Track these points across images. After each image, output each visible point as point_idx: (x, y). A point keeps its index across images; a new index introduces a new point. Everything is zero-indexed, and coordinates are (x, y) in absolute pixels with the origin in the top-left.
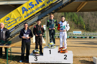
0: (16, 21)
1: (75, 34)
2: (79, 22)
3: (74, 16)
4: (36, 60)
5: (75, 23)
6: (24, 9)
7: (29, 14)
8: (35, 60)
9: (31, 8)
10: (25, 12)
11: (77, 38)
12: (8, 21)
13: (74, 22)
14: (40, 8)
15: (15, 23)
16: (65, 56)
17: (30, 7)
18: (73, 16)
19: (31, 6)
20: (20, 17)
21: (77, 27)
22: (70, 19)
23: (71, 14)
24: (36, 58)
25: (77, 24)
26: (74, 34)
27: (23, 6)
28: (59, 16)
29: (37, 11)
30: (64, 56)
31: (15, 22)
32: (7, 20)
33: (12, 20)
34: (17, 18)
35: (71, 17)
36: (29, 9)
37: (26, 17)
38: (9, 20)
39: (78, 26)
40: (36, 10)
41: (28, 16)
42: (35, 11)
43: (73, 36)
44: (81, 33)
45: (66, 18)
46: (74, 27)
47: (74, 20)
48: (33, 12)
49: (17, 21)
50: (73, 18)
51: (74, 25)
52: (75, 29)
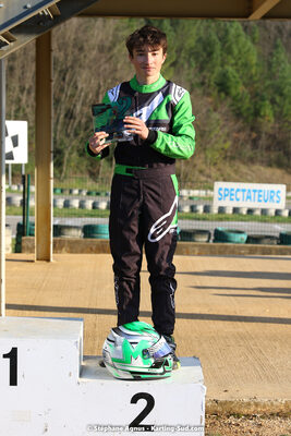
1: (229, 211)
2: (273, 102)
3: (229, 51)
5: (238, 115)
11: (249, 239)
13: (229, 101)
16: (143, 403)
18: (218, 46)
21: (255, 143)
22: (190, 71)
23: (202, 33)
25: (247, 118)
26: (221, 210)
28: (95, 41)
30: (135, 400)
35: (203, 55)
39: (263, 142)
44: (281, 205)
46: (228, 145)
47: (223, 86)
50: (218, 69)
51: (226, 130)
52: (232, 158)
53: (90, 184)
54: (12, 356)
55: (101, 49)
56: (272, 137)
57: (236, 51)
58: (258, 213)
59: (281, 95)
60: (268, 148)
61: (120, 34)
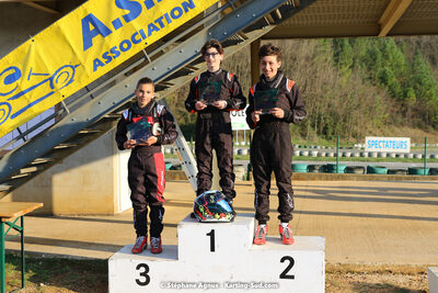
0: (52, 87)
1: (384, 156)
2: (415, 88)
3: (386, 57)
4: (143, 279)
5: (393, 96)
6: (92, 28)
7: (118, 49)
8: (138, 281)
9: (127, 19)
10: (97, 40)
11: (389, 172)
12: (13, 85)
13: (387, 88)
14: (169, 22)
15: (47, 96)
16: (287, 262)
17: (118, 13)
18: (380, 56)
19: (127, 12)
20: (73, 68)
22: (362, 71)
23: (370, 47)
24: (143, 270)
25: (399, 98)
27: (85, 10)
28: (303, 55)
29: (157, 36)
30: (282, 260)
31: (49, 90)
32: (9, 80)
33: (34, 80)
34: (57, 72)
35: (371, 60)
36: (117, 24)
37: (102, 65)
38: (18, 81)
39: (409, 112)
40: (152, 27)
41: (110, 59)
42: (144, 37)
43: (365, 165)
44: (408, 150)
45: (345, 69)
47: (383, 79)
48: (136, 42)
49: (58, 86)
50: (380, 69)
51: (385, 106)
52: (390, 123)
53: (301, 141)
54: (212, 234)
55: (307, 59)
56: (415, 110)
57: (391, 58)
58: (402, 156)
59: (420, 83)
60: (413, 117)
61: (318, 49)
